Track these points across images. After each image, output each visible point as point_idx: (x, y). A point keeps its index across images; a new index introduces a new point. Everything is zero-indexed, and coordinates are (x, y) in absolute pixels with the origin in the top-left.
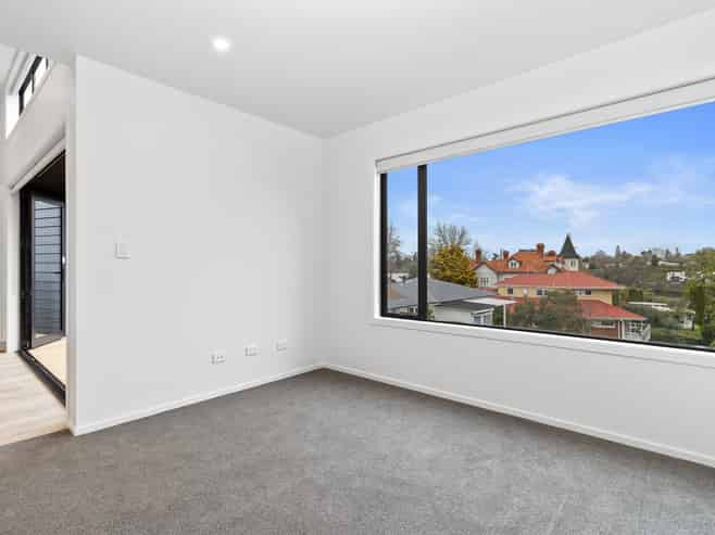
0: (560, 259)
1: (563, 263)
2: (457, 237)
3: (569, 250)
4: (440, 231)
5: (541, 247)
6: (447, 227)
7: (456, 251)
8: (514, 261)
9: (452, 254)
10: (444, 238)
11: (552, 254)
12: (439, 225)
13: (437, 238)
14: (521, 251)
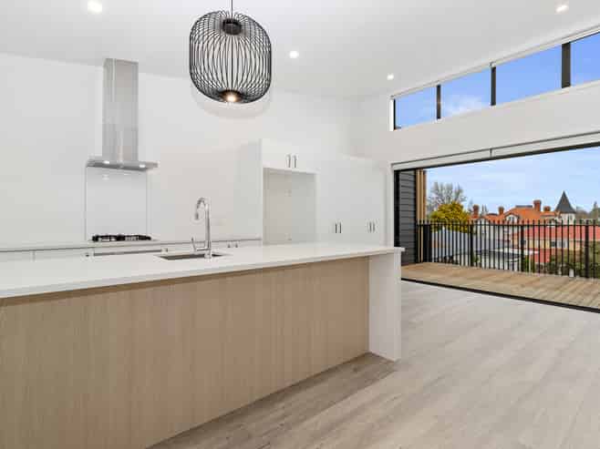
0: (558, 214)
1: (560, 217)
2: (453, 194)
3: (564, 205)
4: (436, 189)
5: (538, 204)
6: (445, 185)
7: (456, 207)
8: (511, 216)
9: (452, 210)
10: (441, 195)
11: (547, 209)
12: (436, 184)
13: (434, 196)
14: (518, 207)
